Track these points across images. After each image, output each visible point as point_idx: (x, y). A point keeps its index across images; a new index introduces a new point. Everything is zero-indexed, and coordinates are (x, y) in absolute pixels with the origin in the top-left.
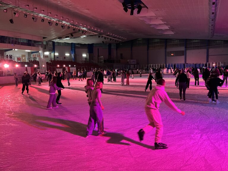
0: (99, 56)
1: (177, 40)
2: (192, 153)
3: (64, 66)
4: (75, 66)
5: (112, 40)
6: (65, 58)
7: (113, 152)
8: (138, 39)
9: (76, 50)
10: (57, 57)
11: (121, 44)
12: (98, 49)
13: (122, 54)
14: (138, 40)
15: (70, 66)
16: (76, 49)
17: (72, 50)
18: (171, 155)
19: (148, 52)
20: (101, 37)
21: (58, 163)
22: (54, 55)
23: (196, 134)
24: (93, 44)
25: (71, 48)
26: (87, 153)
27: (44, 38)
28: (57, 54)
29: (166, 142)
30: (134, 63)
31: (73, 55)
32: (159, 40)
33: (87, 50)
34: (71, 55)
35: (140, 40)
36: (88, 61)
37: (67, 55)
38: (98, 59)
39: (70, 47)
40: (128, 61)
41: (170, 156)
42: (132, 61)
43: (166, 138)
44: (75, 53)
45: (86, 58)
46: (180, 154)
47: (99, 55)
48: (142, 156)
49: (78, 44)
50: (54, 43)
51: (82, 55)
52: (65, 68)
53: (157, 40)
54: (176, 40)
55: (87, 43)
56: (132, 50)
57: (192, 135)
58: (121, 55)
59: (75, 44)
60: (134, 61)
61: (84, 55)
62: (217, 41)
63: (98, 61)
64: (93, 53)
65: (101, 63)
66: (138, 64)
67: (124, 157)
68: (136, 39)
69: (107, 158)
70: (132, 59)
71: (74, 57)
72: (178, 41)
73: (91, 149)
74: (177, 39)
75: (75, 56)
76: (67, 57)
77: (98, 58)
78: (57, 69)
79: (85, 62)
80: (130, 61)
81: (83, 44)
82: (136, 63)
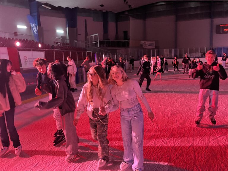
0: (86, 34)
4: (40, 46)
9: (43, 19)
11: (127, 13)
12: (86, 21)
14: (157, 6)
25: (31, 12)
30: (151, 47)
33: (63, 20)
36: (68, 41)
37: (22, 27)
38: (86, 39)
40: (142, 42)
42: (148, 43)
44: (39, 25)
47: (88, 31)
51: (55, 31)
55: (64, 6)
58: (125, 33)
60: (152, 43)
61: (60, 31)
63: (86, 43)
64: (76, 27)
65: (92, 46)
66: (157, 47)
71: (38, 32)
75: (40, 30)
77: (86, 38)
80: (145, 42)
81: (57, 6)
82: (154, 47)
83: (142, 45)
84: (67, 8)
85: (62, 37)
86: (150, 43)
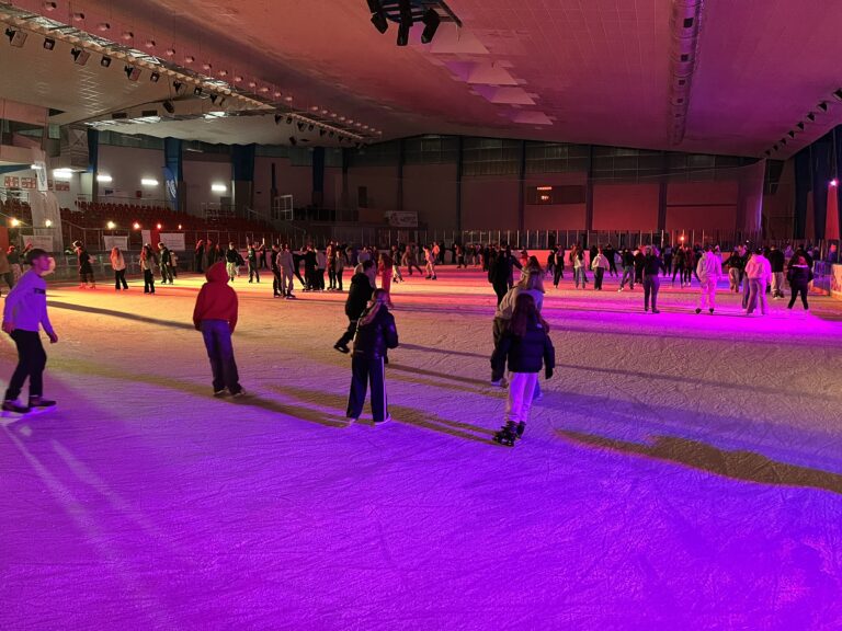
0: (275, 192)
1: (562, 147)
2: (603, 543)
3: (137, 226)
4: (180, 227)
5: (327, 134)
6: (139, 194)
7: (321, 554)
8: (424, 135)
9: (186, 165)
10: (108, 192)
11: (361, 153)
12: (273, 165)
13: (365, 188)
14: (426, 140)
15: (159, 226)
16: (184, 162)
17: (167, 164)
18: (532, 553)
19: (459, 186)
20: (284, 121)
21: (105, 602)
22: (95, 184)
23: (619, 476)
24: (254, 145)
25: (166, 157)
26: (218, 562)
27: (53, 112)
28: (105, 178)
29: (514, 507)
30: (408, 225)
31: (172, 186)
32: (498, 145)
33: (228, 166)
34: (165, 184)
35: (430, 140)
36: (233, 208)
37: (149, 182)
38: (274, 203)
39: (163, 153)
40: (389, 214)
41: (530, 556)
42: (401, 215)
43: (516, 495)
44: (180, 178)
45: (224, 200)
46: (561, 549)
47: (277, 187)
48: (428, 561)
49: (195, 143)
50: (93, 134)
51: (209, 188)
52: (139, 232)
53: (490, 141)
54: (557, 147)
55: (229, 140)
56: (401, 176)
57: (605, 482)
58: (362, 190)
59: (181, 141)
60: (410, 215)
61: (219, 188)
62: (697, 158)
63: (272, 211)
64: (252, 180)
65: (283, 218)
66: (423, 226)
67: (364, 569)
68: (418, 136)
69: (299, 575)
70: (400, 208)
71: (177, 194)
72: (566, 150)
73: (238, 546)
74: (563, 145)
75: (181, 189)
76: (150, 192)
77: (272, 200)
78: (106, 238)
79: (221, 212)
80: (395, 214)
81: (215, 143)
82: (416, 225)
83: (387, 219)
84: (235, 145)
85: (223, 199)
86: (405, 215)
